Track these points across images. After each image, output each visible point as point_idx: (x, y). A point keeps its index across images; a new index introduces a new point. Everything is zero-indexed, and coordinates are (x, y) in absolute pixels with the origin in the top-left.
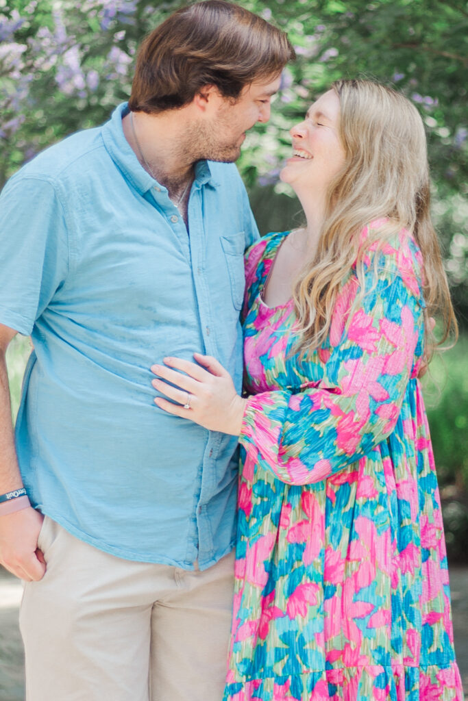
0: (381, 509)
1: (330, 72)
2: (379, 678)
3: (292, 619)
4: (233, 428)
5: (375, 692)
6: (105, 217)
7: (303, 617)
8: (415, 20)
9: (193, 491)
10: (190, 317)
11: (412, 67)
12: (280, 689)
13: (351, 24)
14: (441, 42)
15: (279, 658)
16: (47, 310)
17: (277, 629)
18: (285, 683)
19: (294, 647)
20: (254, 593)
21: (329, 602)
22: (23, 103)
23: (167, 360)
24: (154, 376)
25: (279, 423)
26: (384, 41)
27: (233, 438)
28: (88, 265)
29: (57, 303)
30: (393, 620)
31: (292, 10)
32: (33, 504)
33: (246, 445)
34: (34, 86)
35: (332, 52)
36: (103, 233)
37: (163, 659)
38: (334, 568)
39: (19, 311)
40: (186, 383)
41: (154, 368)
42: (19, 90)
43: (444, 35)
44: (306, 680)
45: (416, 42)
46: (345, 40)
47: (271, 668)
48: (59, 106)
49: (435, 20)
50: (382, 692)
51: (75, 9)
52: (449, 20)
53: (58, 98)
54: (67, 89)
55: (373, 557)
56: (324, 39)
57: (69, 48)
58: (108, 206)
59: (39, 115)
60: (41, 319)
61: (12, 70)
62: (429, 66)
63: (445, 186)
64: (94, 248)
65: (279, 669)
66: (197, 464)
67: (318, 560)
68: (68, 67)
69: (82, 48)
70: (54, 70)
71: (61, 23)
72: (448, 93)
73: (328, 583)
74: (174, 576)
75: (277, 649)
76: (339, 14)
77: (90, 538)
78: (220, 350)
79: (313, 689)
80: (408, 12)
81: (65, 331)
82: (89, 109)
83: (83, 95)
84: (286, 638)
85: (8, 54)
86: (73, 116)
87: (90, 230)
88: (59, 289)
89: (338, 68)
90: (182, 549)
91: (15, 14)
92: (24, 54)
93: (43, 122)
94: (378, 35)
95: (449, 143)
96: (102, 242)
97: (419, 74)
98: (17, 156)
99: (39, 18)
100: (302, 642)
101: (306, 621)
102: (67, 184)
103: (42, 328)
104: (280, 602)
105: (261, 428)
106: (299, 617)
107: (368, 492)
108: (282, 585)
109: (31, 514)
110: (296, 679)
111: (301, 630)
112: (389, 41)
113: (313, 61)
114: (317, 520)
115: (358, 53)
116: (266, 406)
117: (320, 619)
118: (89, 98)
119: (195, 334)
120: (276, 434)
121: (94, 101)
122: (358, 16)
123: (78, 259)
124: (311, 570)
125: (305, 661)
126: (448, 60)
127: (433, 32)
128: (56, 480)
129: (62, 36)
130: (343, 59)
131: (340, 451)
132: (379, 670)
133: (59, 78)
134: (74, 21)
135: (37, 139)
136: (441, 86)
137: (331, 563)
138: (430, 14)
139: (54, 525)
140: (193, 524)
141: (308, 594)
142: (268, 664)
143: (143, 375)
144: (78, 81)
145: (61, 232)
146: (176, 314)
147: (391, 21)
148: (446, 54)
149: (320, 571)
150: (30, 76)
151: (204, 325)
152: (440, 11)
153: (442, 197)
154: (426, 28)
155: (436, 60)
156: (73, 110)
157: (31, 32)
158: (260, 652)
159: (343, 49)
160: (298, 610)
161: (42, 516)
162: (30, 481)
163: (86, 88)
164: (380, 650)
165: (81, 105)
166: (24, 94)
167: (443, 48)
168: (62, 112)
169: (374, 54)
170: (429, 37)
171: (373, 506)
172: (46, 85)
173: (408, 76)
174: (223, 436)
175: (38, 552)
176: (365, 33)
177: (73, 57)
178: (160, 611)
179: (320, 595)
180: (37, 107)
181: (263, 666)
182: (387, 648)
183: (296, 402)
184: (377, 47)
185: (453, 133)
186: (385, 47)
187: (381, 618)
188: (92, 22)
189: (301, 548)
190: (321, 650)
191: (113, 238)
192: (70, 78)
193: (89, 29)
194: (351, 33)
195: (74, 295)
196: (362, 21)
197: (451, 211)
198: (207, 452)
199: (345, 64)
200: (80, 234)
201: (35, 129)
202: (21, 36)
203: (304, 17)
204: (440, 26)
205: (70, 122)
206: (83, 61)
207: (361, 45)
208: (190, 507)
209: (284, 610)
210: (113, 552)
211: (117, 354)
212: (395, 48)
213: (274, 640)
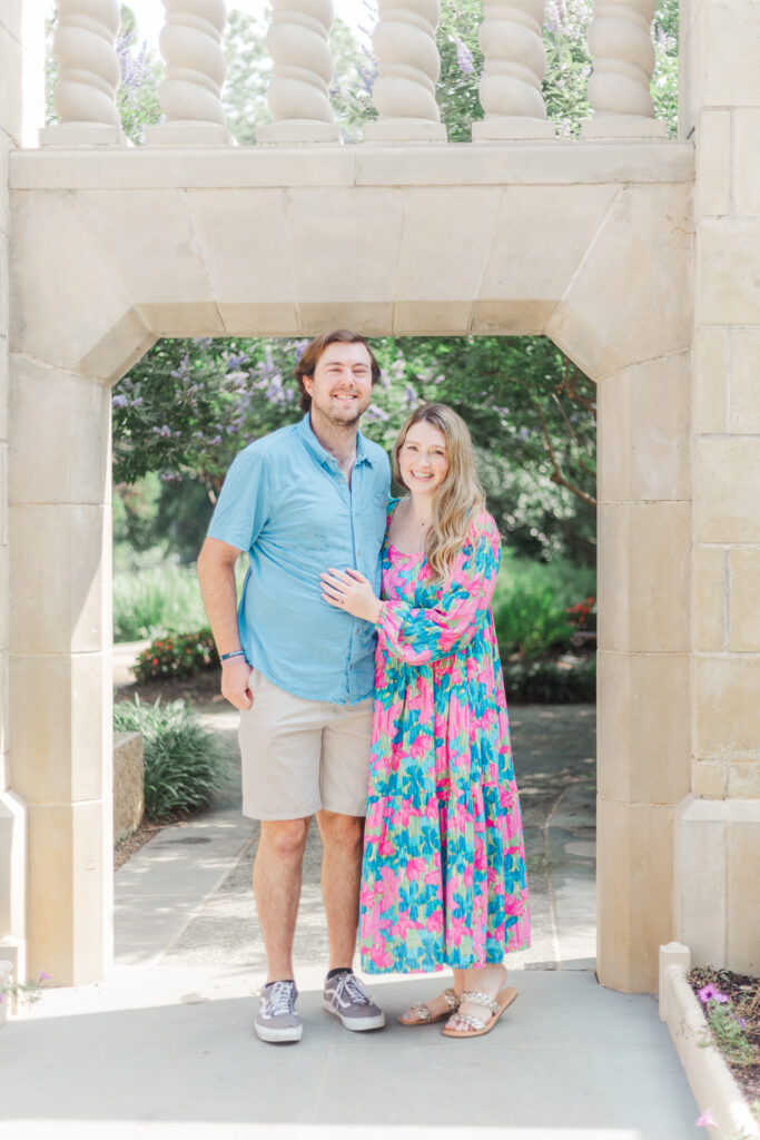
0: (463, 691)
1: (440, 390)
2: (461, 798)
3: (414, 758)
4: (373, 618)
5: (458, 807)
6: (295, 477)
7: (421, 757)
8: (493, 358)
9: (346, 655)
10: (348, 544)
11: (491, 388)
12: (406, 802)
13: (452, 360)
14: (510, 371)
15: (405, 783)
16: (259, 537)
17: (404, 764)
18: (409, 799)
19: (415, 776)
20: (387, 741)
21: (439, 750)
22: (246, 409)
23: (330, 569)
24: (322, 580)
25: (402, 619)
26: (473, 372)
27: (372, 625)
28: (283, 508)
29: (266, 533)
30: (472, 761)
31: (416, 350)
32: (247, 662)
33: (379, 630)
34: (254, 399)
35: (441, 378)
36: (293, 487)
37: (329, 764)
38: (441, 728)
39: (240, 536)
40: (341, 586)
41: (322, 575)
42: (244, 401)
43: (512, 367)
44: (423, 797)
45: (494, 372)
46: (450, 371)
47: (400, 790)
48: (269, 411)
49: (507, 358)
50: (462, 807)
51: (279, 350)
52: (516, 358)
53: (269, 406)
54: (274, 400)
55: (458, 721)
56: (436, 370)
57: (275, 374)
58: (297, 471)
59: (257, 417)
60: (256, 543)
61: (238, 387)
62: (502, 387)
63: (515, 464)
64: (289, 496)
65: (405, 790)
66: (348, 639)
67: (431, 722)
68: (274, 387)
69: (283, 374)
70: (266, 389)
71: (270, 359)
72: (514, 405)
73: (437, 737)
74: (336, 711)
75: (404, 778)
76: (445, 353)
77: (279, 683)
78: (367, 567)
79: (427, 804)
80: (489, 352)
81: (270, 551)
82: (288, 413)
83: (284, 404)
84: (409, 770)
85: (236, 378)
86: (279, 417)
87: (286, 486)
88: (266, 524)
89: (445, 388)
90: (338, 692)
91: (242, 354)
92: (248, 378)
93: (258, 422)
94: (470, 367)
95: (515, 436)
96: (292, 493)
97: (495, 392)
98: (243, 443)
99: (256, 355)
100: (420, 772)
101: (424, 760)
102: (271, 456)
103: (256, 549)
104: (406, 747)
105: (390, 620)
106: (418, 757)
107: (456, 680)
108: (406, 736)
109: (244, 667)
110: (416, 796)
111: (420, 765)
112: (477, 371)
113: (430, 383)
114: (428, 697)
115: (457, 379)
116: (395, 608)
117: (432, 760)
118: (287, 406)
119: (351, 555)
120: (399, 625)
121: (291, 408)
122: (457, 356)
123: (277, 503)
124: (426, 727)
125: (423, 785)
126: (514, 383)
127: (505, 365)
128: (260, 647)
129: (271, 366)
130: (448, 382)
131: (439, 647)
132: (461, 793)
133: (269, 393)
134: (278, 358)
135: (256, 432)
136: (511, 400)
137: (439, 724)
138: (502, 354)
139: (259, 673)
140: (345, 676)
141: (424, 742)
142: (398, 786)
143: (315, 580)
144: (281, 395)
145: (266, 487)
146: (340, 542)
147: (478, 358)
148: (513, 379)
149: (432, 729)
150: (251, 393)
151: (357, 549)
152: (510, 352)
153: (512, 470)
154: (500, 363)
155: (506, 383)
156: (278, 414)
157: (252, 365)
158: (393, 779)
159: (449, 376)
160: (418, 753)
161: (251, 667)
162: (245, 646)
163: (286, 400)
164: (462, 780)
165: (283, 410)
166: (247, 404)
167: (511, 376)
168: (271, 416)
169: (468, 379)
170: (502, 369)
171: (459, 689)
172: (260, 399)
173: (489, 393)
174: (366, 622)
175: (248, 691)
176: (462, 366)
177: (277, 380)
178: (327, 733)
179: (432, 744)
180: (255, 413)
181: (395, 787)
182: (467, 778)
183: (415, 613)
184: (469, 375)
185: (518, 431)
186: (474, 375)
187: (463, 760)
188: (290, 359)
189: (418, 713)
190: (433, 779)
191: (299, 491)
192: (275, 394)
193: (289, 363)
194: (453, 366)
195: (275, 528)
196: (460, 359)
197: (518, 479)
198: (355, 631)
199: (449, 386)
200: (278, 488)
201: (254, 426)
202: (245, 368)
203: (423, 356)
204: (509, 362)
205: (276, 421)
206: (284, 382)
207: (459, 373)
208: (344, 666)
209: (409, 753)
210: (293, 692)
211: (300, 566)
212: (481, 375)
213: (402, 772)
